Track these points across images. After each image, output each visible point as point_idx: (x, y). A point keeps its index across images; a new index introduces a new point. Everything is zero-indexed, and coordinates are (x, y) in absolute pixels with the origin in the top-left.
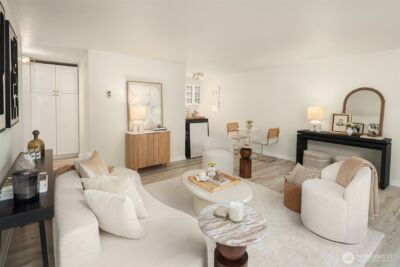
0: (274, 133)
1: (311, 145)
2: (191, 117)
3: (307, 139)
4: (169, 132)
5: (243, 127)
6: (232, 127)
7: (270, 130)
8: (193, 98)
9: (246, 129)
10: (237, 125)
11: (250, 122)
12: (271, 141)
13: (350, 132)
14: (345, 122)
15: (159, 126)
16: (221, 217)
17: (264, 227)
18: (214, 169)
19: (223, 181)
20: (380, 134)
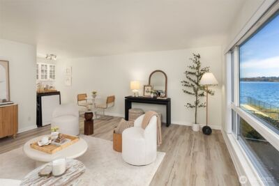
0: (111, 99)
1: (134, 106)
2: (42, 91)
3: (131, 102)
4: (17, 106)
5: (90, 97)
6: (81, 97)
7: (108, 98)
8: (48, 75)
9: (92, 98)
10: (86, 95)
11: (94, 93)
12: (109, 105)
13: (152, 96)
14: (150, 90)
15: (4, 101)
16: (46, 175)
17: (82, 173)
18: (57, 133)
19: (64, 142)
20: (166, 96)
